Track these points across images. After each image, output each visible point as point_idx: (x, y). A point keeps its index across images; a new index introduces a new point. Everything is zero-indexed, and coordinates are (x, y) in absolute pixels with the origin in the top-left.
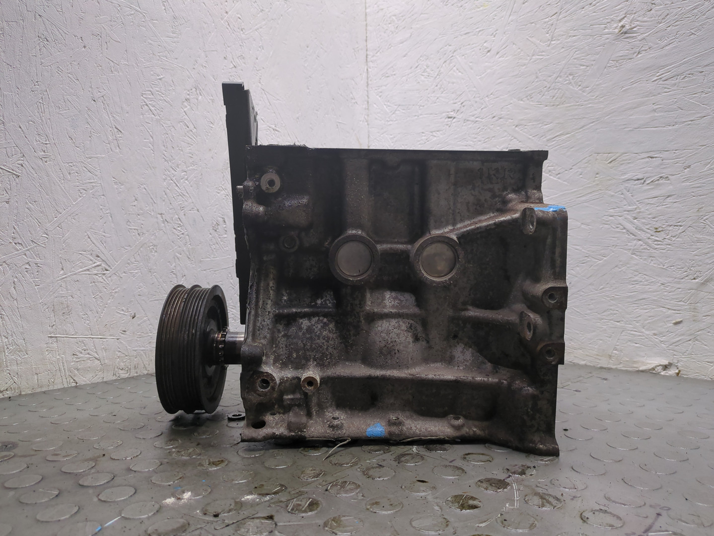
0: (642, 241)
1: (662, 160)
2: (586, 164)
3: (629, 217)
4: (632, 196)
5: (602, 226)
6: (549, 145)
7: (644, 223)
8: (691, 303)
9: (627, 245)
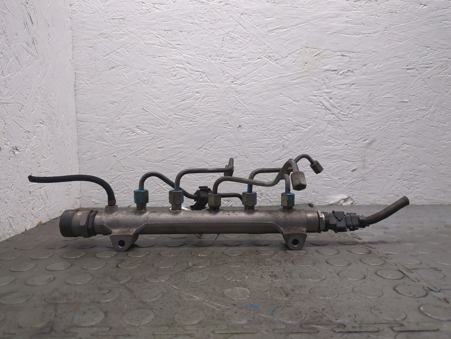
0: (335, 115)
1: (350, 58)
2: (299, 55)
3: (327, 97)
4: (329, 82)
5: (308, 103)
6: (269, 35)
7: (336, 102)
8: (362, 157)
9: (325, 117)
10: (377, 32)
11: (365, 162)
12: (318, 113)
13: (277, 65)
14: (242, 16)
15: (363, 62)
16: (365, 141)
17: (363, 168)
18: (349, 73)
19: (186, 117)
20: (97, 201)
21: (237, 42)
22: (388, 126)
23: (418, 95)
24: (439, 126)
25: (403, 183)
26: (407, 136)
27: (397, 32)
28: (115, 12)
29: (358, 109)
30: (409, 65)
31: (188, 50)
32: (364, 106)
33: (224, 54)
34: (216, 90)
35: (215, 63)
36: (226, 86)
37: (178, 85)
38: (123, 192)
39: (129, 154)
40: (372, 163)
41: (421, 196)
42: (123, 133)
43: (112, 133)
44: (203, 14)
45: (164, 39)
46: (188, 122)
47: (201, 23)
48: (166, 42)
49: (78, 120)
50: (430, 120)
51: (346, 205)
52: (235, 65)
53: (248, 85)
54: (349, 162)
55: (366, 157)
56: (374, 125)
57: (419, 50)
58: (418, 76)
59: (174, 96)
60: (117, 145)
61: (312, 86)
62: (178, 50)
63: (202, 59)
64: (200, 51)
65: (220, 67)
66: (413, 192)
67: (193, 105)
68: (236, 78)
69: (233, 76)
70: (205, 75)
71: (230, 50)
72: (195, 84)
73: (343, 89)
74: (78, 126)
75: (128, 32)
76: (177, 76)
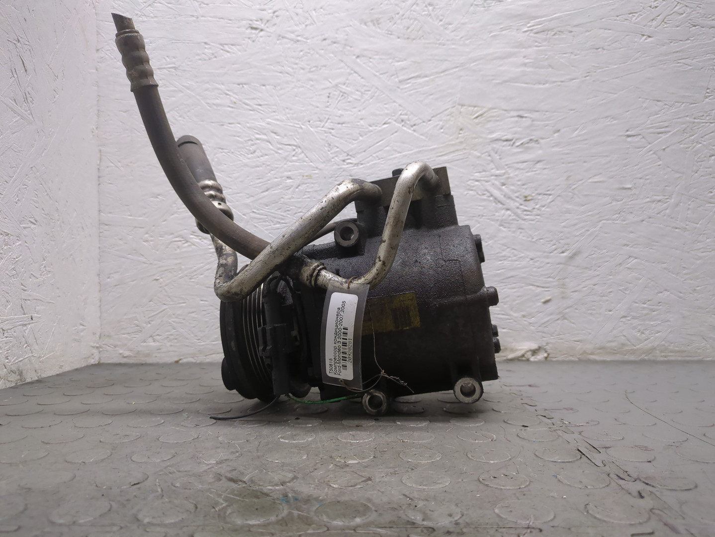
10: (574, 79)
11: (565, 287)
12: (482, 208)
13: (415, 134)
14: (358, 60)
15: (553, 127)
16: (563, 252)
17: (563, 298)
18: (531, 145)
19: (270, 216)
20: (127, 353)
21: (350, 99)
22: (601, 227)
23: (648, 177)
24: (687, 227)
25: (631, 324)
26: (635, 245)
27: (607, 79)
28: (164, 58)
29: (549, 201)
30: (630, 130)
31: (274, 112)
32: (558, 196)
33: (330, 117)
34: (317, 174)
35: (317, 132)
36: (334, 167)
37: (258, 167)
38: (168, 337)
39: (180, 275)
40: (577, 288)
41: (664, 345)
42: (171, 242)
43: (153, 242)
44: (298, 58)
45: (237, 97)
46: (274, 225)
47: (295, 72)
48: (240, 101)
49: (101, 223)
50: (671, 218)
51: (536, 360)
52: (347, 134)
53: (368, 165)
54: (539, 290)
55: (567, 280)
56: (576, 227)
57: (644, 105)
58: (645, 147)
59: (252, 183)
60: (159, 261)
61: (473, 165)
62: (259, 114)
63: (296, 125)
64: (293, 114)
65: (324, 137)
66: (649, 338)
67: (282, 198)
68: (350, 154)
69: (345, 150)
70: (299, 151)
71: (340, 112)
72: (285, 164)
73: (522, 169)
74: (100, 232)
75: (183, 88)
76: (256, 153)
